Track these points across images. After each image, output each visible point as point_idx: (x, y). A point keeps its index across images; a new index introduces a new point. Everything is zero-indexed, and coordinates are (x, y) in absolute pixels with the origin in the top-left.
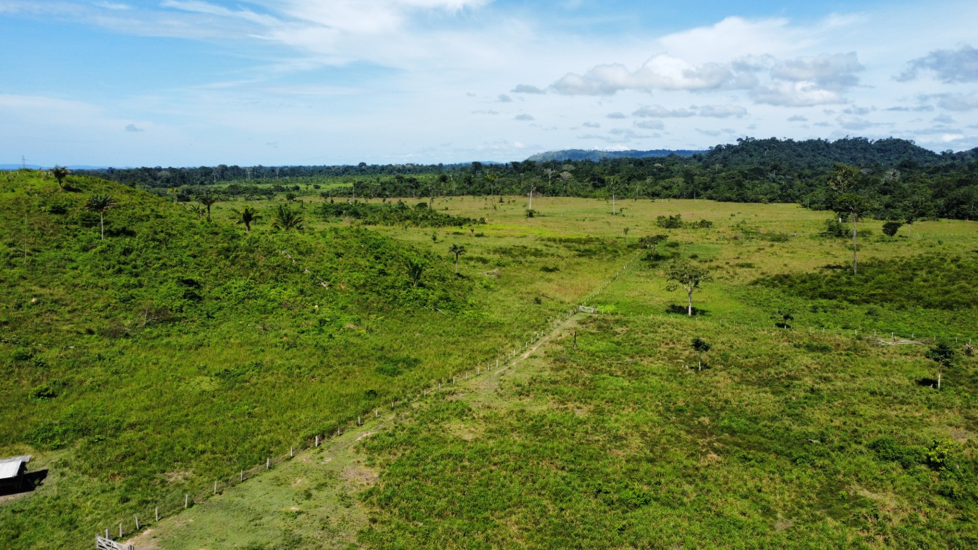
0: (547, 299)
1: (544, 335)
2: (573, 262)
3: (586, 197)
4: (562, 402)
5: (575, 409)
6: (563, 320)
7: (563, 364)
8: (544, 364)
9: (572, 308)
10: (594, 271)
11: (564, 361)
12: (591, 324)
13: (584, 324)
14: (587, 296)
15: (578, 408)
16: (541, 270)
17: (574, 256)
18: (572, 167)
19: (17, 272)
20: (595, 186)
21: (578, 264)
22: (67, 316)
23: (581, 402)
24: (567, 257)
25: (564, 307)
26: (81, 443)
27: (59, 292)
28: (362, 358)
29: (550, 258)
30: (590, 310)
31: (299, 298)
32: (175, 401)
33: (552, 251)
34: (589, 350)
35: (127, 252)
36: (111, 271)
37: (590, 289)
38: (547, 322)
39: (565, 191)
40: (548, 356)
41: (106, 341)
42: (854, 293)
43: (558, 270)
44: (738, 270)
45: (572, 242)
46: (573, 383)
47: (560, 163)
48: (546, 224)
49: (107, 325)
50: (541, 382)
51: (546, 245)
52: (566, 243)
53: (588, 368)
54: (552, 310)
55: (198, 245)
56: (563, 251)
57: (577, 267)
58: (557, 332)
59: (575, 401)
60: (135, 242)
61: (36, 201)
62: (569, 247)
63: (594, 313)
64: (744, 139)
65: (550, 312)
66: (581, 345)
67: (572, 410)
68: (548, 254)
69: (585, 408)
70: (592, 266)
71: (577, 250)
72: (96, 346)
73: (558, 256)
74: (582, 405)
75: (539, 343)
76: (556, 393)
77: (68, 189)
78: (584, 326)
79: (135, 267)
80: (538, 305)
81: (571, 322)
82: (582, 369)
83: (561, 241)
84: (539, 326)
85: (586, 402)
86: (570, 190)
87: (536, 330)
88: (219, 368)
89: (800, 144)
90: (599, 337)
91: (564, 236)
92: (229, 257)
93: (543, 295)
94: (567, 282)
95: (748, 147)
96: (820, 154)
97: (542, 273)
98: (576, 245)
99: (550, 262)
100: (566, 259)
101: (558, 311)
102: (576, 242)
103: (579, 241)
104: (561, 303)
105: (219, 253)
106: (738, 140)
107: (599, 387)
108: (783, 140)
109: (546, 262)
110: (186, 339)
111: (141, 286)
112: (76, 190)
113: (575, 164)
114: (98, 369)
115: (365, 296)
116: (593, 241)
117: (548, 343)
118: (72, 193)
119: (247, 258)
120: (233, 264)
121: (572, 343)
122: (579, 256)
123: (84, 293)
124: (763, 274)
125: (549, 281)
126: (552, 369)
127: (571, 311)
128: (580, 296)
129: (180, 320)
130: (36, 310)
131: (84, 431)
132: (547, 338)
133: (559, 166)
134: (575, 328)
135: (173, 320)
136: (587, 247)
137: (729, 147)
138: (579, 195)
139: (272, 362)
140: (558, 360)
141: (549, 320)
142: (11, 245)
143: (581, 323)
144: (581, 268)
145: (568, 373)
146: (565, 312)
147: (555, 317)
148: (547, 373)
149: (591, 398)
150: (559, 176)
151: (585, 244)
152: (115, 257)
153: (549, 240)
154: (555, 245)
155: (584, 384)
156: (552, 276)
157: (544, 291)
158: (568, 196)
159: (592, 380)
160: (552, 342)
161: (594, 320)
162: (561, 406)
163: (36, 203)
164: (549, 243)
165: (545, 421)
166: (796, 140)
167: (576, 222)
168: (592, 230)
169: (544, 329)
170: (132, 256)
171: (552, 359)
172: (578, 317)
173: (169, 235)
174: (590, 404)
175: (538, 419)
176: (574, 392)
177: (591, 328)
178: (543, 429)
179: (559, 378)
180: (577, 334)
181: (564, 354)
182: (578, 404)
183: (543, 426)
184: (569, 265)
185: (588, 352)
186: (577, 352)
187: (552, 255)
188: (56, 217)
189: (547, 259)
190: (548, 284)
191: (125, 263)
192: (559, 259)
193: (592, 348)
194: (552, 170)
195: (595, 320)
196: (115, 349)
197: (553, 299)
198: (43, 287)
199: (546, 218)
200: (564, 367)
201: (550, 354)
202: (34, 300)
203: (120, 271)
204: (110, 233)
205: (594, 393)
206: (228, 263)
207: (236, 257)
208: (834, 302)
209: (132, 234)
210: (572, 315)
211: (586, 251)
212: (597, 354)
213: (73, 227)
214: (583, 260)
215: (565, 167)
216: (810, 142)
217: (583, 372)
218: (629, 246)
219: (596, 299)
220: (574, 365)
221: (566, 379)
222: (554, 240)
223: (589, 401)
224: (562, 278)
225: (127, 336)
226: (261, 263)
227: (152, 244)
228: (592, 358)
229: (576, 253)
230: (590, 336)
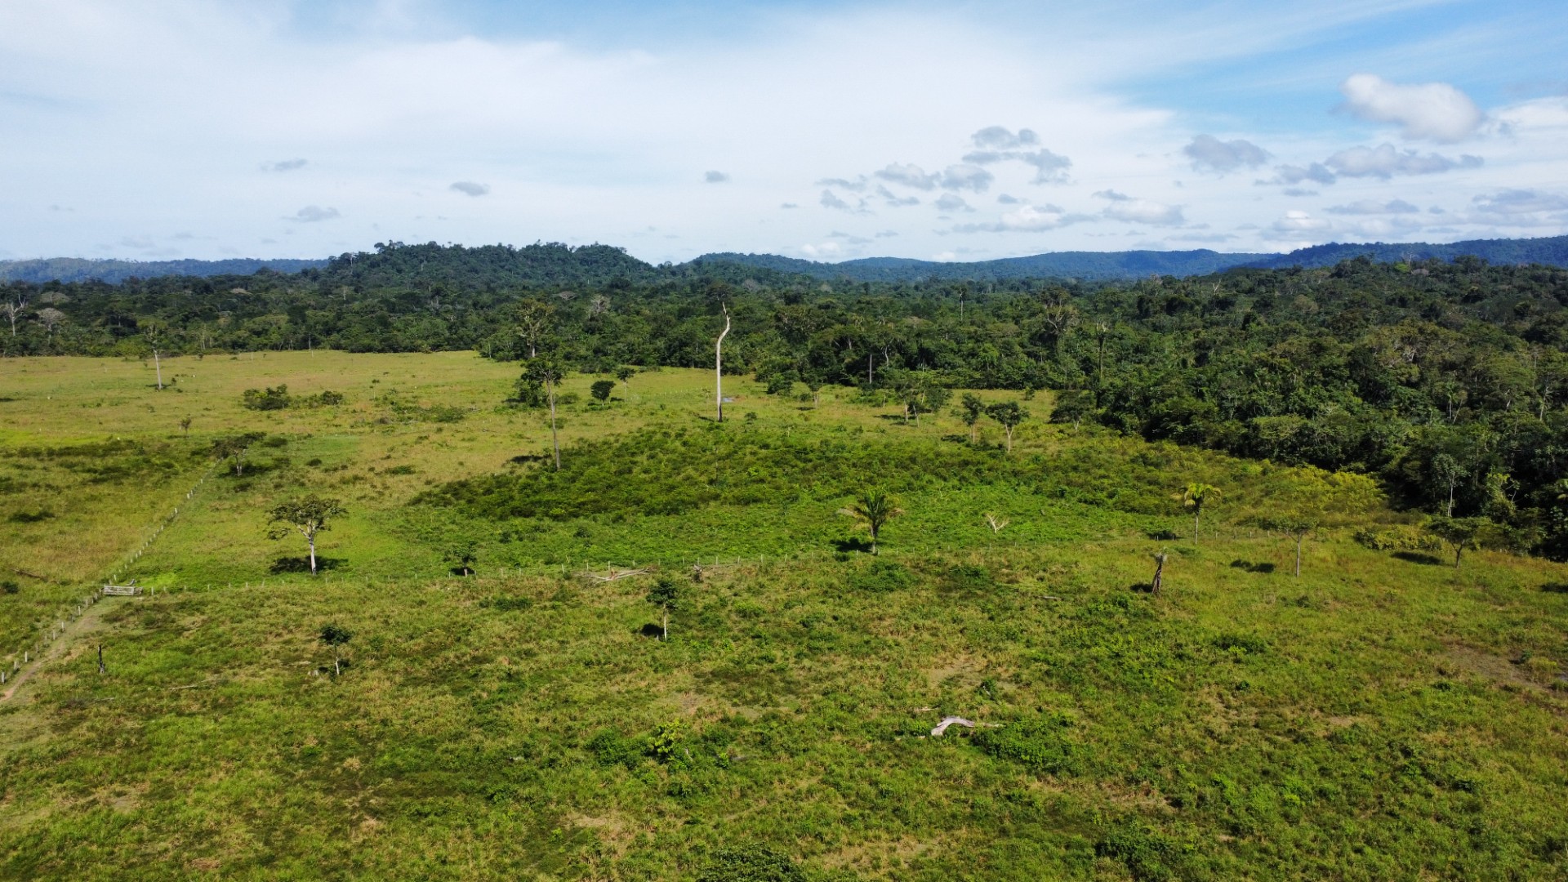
0: (32, 581)
1: (31, 660)
2: (81, 496)
3: (99, 355)
4: (83, 792)
5: (113, 799)
6: (71, 619)
7: (78, 712)
8: (34, 721)
9: (88, 591)
10: (128, 510)
11: (81, 705)
12: (131, 619)
13: (116, 620)
14: (118, 563)
15: (119, 794)
16: (11, 520)
17: (84, 484)
18: (61, 297)
20: (117, 334)
21: (93, 498)
23: (124, 781)
24: (69, 487)
25: (72, 592)
29: (30, 492)
30: (127, 590)
33: (34, 477)
34: (131, 674)
37: (124, 547)
38: (34, 629)
39: (52, 346)
40: (44, 703)
42: (558, 503)
43: (52, 516)
44: (390, 480)
45: (78, 454)
46: (104, 746)
47: (33, 288)
48: (14, 418)
50: (31, 762)
51: (19, 467)
52: (64, 458)
53: (133, 710)
54: (44, 603)
56: (57, 476)
57: (90, 506)
58: (60, 646)
59: (111, 782)
62: (70, 466)
63: (136, 594)
64: (387, 244)
65: (39, 609)
66: (113, 667)
67: (107, 804)
68: (24, 485)
69: (133, 791)
70: (123, 499)
71: (89, 471)
73: (49, 486)
74: (126, 788)
75: (21, 678)
76: (69, 777)
78: (117, 624)
80: (10, 597)
81: (89, 621)
82: (119, 715)
83: (51, 453)
84: (16, 642)
85: (134, 779)
86: (62, 342)
87: (10, 651)
89: (473, 252)
90: (149, 644)
91: (56, 441)
93: (21, 573)
94: (73, 538)
95: (394, 257)
96: (502, 267)
97: (13, 528)
98: (87, 460)
99: (32, 501)
100: (66, 491)
101: (58, 603)
102: (84, 454)
103: (91, 451)
104: (64, 583)
106: (376, 246)
107: (158, 744)
108: (447, 246)
109: (21, 503)
113: (70, 290)
116: (119, 449)
117: (40, 675)
121: (95, 665)
122: (96, 481)
124: (428, 483)
125: (33, 541)
126: (55, 728)
127: (87, 599)
128: (103, 564)
132: (38, 664)
133: (31, 293)
134: (99, 633)
136: (110, 461)
137: (362, 257)
138: (84, 353)
140: (68, 707)
141: (39, 625)
143: (111, 619)
144: (101, 506)
145: (92, 728)
146: (74, 602)
147: (54, 617)
148: (44, 739)
149: (144, 770)
150: (35, 317)
151: (103, 456)
153: (24, 453)
154: (40, 465)
155: (127, 745)
156: (39, 529)
157: (23, 565)
158: (58, 354)
159: (141, 733)
160: (50, 671)
161: (137, 610)
162: (82, 801)
164: (24, 461)
165: (47, 841)
166: (466, 246)
167: (82, 410)
168: (116, 425)
169: (29, 647)
171: (53, 707)
172: (103, 609)
174: (143, 781)
175: (30, 842)
176: (107, 765)
177: (131, 626)
178: (43, 859)
179: (71, 745)
180: (107, 643)
181: (80, 690)
182: (117, 787)
183: (43, 853)
184: (72, 505)
185: (130, 679)
186: (106, 682)
187: (35, 485)
189: (21, 495)
190: (29, 548)
192: (50, 492)
193: (137, 669)
194: (17, 304)
195: (138, 610)
197: (44, 580)
199: (13, 404)
200: (82, 718)
201: (47, 698)
205: (149, 758)
208: (533, 521)
210: (90, 605)
211: (108, 470)
212: (149, 678)
214: (104, 489)
215: (47, 297)
216: (487, 249)
217: (122, 719)
218: (194, 453)
219: (137, 566)
220: (104, 709)
221: (88, 742)
222: (37, 454)
223: (139, 776)
224: (61, 532)
228: (139, 688)
229: (87, 476)
230: (132, 646)
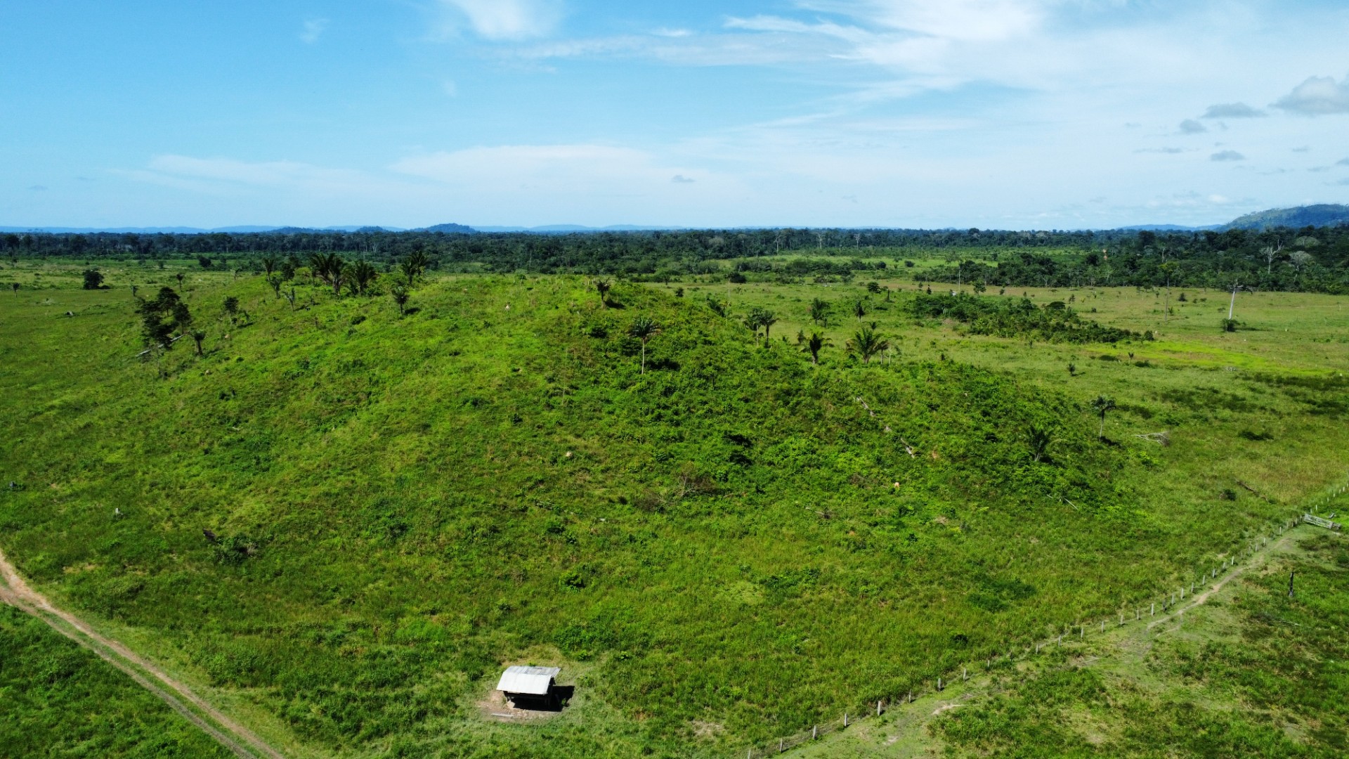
0: (1247, 493)
1: (1236, 564)
2: (1299, 425)
3: (1336, 293)
4: (1260, 703)
5: (1284, 723)
6: (1273, 536)
7: (1265, 626)
8: (1231, 620)
9: (1291, 514)
10: (1339, 446)
11: (1268, 620)
12: (1325, 552)
13: (1311, 549)
14: (1320, 494)
15: (1291, 720)
16: (1240, 435)
17: (1302, 413)
18: (1312, 241)
19: (554, 415)
21: (1308, 428)
22: (600, 477)
23: (1296, 710)
24: (1289, 414)
25: (1276, 511)
26: (607, 656)
27: (594, 443)
28: (952, 574)
29: (1258, 413)
30: (1325, 523)
31: (875, 470)
32: (709, 615)
33: (1263, 401)
34: (1317, 607)
35: (668, 392)
36: (649, 417)
37: (1330, 478)
38: (1242, 537)
39: (1297, 283)
40: (1240, 607)
41: (639, 515)
43: (1271, 438)
45: (1301, 385)
46: (1283, 668)
47: (1291, 232)
48: (1255, 345)
49: (641, 492)
50: (1224, 658)
51: (1253, 390)
52: (1289, 387)
53: (1314, 643)
54: (1253, 515)
55: (752, 385)
56: (1282, 403)
57: (1304, 435)
58: (1258, 559)
59: (1285, 706)
60: (679, 378)
61: (578, 319)
62: (1294, 395)
63: (1333, 528)
65: (1249, 519)
66: (1302, 594)
67: (1279, 724)
68: (1254, 406)
69: (1305, 724)
70: (1336, 433)
71: (1309, 402)
72: (629, 522)
73: (1273, 411)
74: (1297, 717)
75: (1226, 578)
76: (1250, 683)
77: (610, 304)
78: (1312, 553)
79: (676, 413)
80: (1229, 503)
81: (1286, 543)
82: (1301, 643)
83: (1280, 381)
84: (1228, 545)
85: (1305, 712)
86: (1306, 281)
87: (1223, 551)
88: (766, 572)
90: (1339, 582)
91: (1285, 369)
92: (788, 403)
93: (1240, 484)
94: (1286, 462)
97: (1240, 442)
98: (1308, 391)
99: (1258, 421)
100: (1286, 418)
101: (1265, 518)
102: (1308, 386)
103: (1314, 383)
104: (1271, 502)
105: (777, 397)
107: (1334, 687)
109: (1250, 422)
110: (729, 522)
111: (681, 439)
112: (618, 306)
113: (1321, 234)
114: (628, 555)
115: (964, 473)
116: (1341, 385)
117: (1241, 580)
118: (613, 310)
119: (811, 405)
120: (793, 414)
121: (1286, 586)
122: (1313, 413)
123: (619, 446)
125: (1253, 457)
126: (1246, 633)
127: (1288, 521)
128: (1307, 492)
129: (723, 492)
130: (568, 468)
131: (611, 643)
132: (1240, 570)
133: (1288, 237)
134: (1294, 557)
135: (716, 492)
136: (1329, 396)
138: (1323, 290)
139: (832, 569)
140: (1258, 618)
141: (1246, 534)
142: (551, 380)
143: (1306, 546)
144: (1314, 436)
145: (1274, 646)
146: (1277, 521)
147: (1259, 530)
148: (1236, 639)
149: (1317, 706)
150: (1287, 258)
151: (1325, 389)
152: (656, 398)
153: (1259, 378)
154: (1269, 390)
155: (1304, 675)
156: (1259, 448)
157: (1243, 477)
158: (1300, 290)
159: (1319, 668)
160: (1248, 579)
161: (1332, 545)
162: (1257, 711)
163: (577, 324)
164: (1258, 385)
165: (1227, 735)
167: (1312, 344)
168: (1341, 361)
169: (1235, 552)
170: (674, 398)
171: (1247, 613)
172: (1301, 534)
173: (718, 369)
174: (1315, 718)
175: (1214, 728)
176: (1283, 687)
177: (1324, 558)
178: (1221, 748)
179: (1256, 656)
180: (1300, 569)
181: (1269, 606)
182: (1289, 712)
183: (1223, 743)
184: (1291, 429)
185: (1316, 611)
186: (1293, 606)
187: (1262, 408)
188: (597, 342)
189: (1251, 415)
190: (1249, 463)
191: (666, 407)
192: (1273, 416)
193: (1324, 603)
194: (1275, 248)
195: (1334, 545)
196: (648, 528)
197: (1256, 494)
198: (578, 436)
199: (1258, 333)
200: (1267, 633)
201: (1242, 603)
202: (568, 454)
203: (659, 417)
204: (652, 366)
205: (1324, 697)
206: (787, 412)
207: (798, 403)
209: (674, 367)
210: (1290, 528)
211: (1327, 404)
212: (1334, 616)
213: (612, 355)
214: (1319, 421)
215: (1301, 241)
217: (1302, 648)
219: (1338, 501)
220: (1287, 631)
221: (1269, 658)
222: (1268, 380)
223: (1311, 710)
224: (1276, 455)
225: (662, 510)
226: (828, 415)
227: (699, 382)
228: (1323, 623)
229: (1307, 406)
230: (1323, 579)
